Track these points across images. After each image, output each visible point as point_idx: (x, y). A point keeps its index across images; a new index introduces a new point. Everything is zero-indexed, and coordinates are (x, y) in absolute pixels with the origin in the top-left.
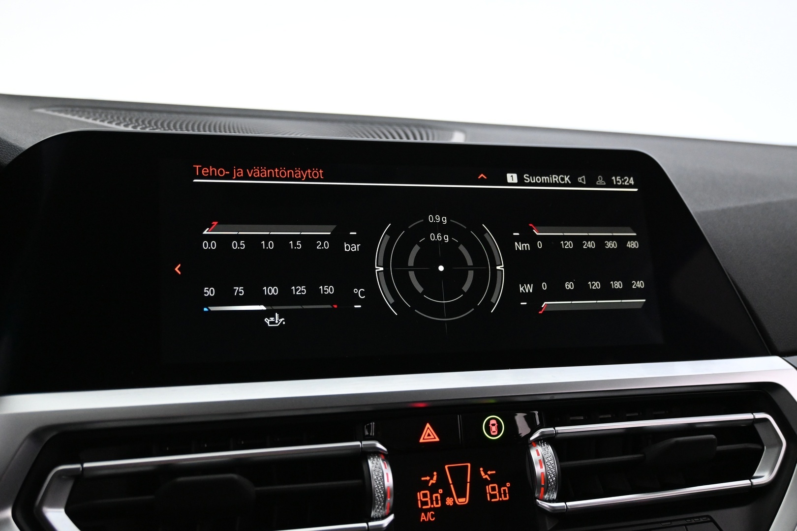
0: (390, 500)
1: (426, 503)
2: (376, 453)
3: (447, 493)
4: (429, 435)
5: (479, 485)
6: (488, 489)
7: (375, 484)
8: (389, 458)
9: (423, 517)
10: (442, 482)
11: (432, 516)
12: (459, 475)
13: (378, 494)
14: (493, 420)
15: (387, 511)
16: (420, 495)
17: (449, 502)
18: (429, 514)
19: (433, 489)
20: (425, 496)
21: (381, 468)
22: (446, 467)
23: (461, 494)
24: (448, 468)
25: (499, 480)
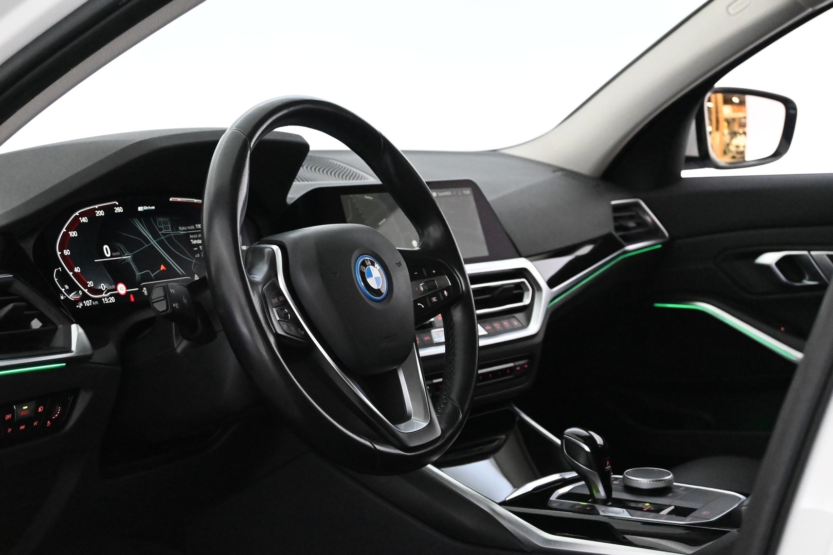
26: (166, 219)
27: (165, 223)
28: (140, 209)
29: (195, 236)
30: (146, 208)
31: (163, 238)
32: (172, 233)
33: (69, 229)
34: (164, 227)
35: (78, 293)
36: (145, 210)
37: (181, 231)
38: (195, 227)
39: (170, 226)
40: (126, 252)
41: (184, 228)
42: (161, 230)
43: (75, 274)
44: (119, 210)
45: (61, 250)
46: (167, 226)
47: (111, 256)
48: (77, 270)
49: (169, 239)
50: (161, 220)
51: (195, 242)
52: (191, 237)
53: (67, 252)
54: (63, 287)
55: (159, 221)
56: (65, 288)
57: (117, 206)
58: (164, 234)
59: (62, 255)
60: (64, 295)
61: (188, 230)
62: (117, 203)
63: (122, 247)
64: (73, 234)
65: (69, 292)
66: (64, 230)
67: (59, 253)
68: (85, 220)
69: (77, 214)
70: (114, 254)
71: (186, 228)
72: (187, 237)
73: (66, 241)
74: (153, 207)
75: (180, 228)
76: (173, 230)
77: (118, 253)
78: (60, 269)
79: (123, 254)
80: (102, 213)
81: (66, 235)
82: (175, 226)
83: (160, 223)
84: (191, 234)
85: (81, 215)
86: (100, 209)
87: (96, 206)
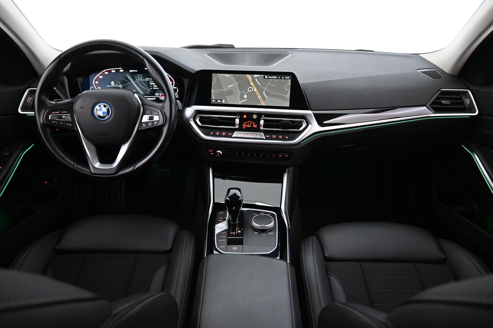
0: (238, 125)
2: (237, 118)
3: (247, 125)
4: (245, 116)
5: (252, 124)
6: (254, 125)
7: (236, 122)
8: (239, 119)
10: (247, 123)
12: (249, 123)
13: (236, 124)
14: (255, 115)
16: (243, 125)
17: (247, 126)
19: (245, 124)
21: (237, 120)
23: (249, 125)
25: (256, 124)
26: (141, 75)
28: (131, 71)
29: (152, 82)
30: (133, 71)
31: (138, 81)
39: (142, 78)
41: (148, 79)
42: (137, 78)
44: (122, 71)
45: (95, 81)
47: (114, 85)
48: (99, 88)
49: (140, 82)
50: (139, 75)
51: (152, 84)
52: (150, 82)
53: (97, 82)
57: (121, 69)
59: (95, 83)
61: (150, 80)
62: (122, 69)
63: (119, 83)
64: (101, 77)
66: (98, 75)
67: (94, 82)
68: (107, 73)
69: (104, 71)
70: (116, 85)
71: (149, 79)
72: (149, 82)
73: (98, 79)
74: (137, 71)
75: (146, 79)
76: (143, 79)
77: (117, 85)
78: (93, 87)
79: (119, 85)
80: (114, 71)
81: (98, 77)
82: (144, 78)
83: (138, 76)
84: (151, 81)
85: (106, 71)
86: (114, 70)
87: (113, 69)
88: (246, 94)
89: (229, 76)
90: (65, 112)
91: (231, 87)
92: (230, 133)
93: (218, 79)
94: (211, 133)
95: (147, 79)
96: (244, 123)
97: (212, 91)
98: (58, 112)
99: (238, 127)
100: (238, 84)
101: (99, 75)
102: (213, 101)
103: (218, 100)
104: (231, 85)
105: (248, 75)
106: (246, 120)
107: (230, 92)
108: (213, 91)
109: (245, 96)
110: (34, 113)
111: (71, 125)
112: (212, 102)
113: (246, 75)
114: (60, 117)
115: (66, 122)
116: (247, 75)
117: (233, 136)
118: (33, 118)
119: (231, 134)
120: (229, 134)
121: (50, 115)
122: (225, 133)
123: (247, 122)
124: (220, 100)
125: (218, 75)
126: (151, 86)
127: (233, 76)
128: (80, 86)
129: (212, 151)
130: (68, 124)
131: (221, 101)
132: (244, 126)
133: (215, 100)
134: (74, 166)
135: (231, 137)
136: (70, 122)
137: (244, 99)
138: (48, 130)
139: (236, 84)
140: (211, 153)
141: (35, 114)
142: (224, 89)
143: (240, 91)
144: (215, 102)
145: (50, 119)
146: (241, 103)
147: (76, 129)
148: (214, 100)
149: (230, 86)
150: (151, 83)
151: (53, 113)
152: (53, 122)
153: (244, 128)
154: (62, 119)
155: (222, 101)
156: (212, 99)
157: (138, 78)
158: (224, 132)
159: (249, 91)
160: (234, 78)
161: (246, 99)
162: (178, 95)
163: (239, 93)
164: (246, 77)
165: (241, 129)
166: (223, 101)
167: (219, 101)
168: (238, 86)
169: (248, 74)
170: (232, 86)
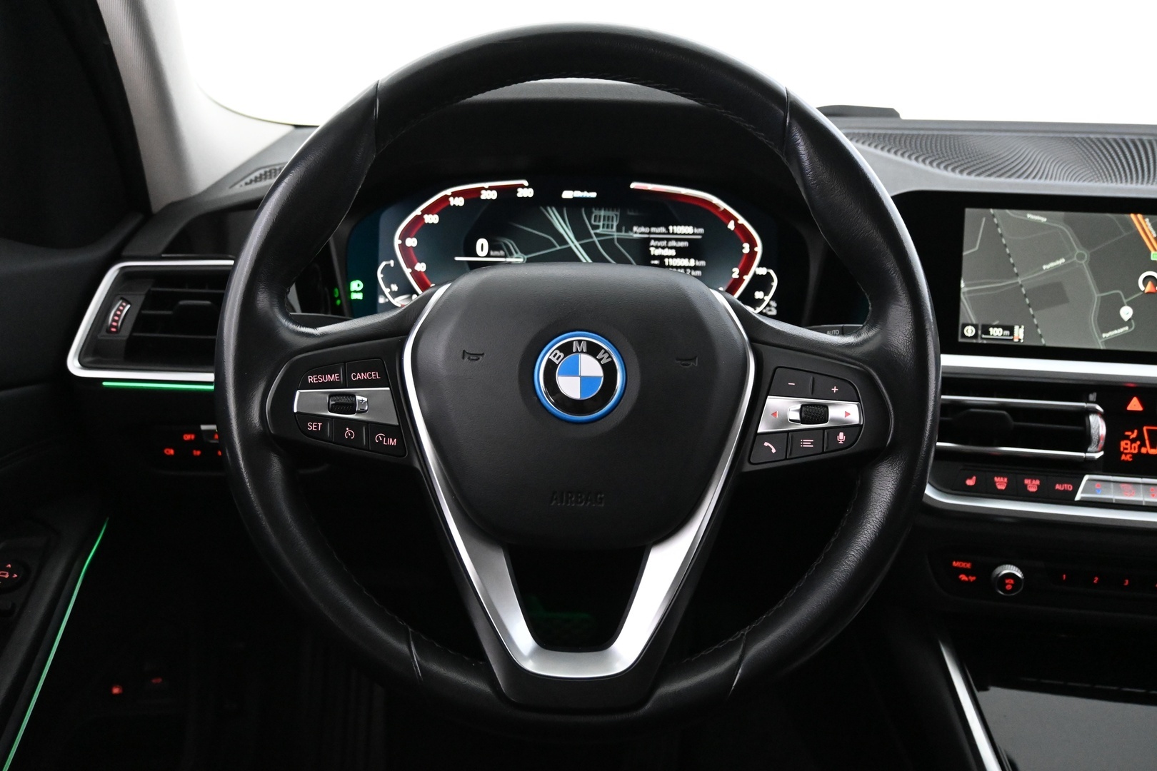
0: (1102, 443)
1: (1127, 449)
2: (1095, 412)
3: (1143, 444)
4: (1135, 405)
7: (1093, 431)
8: (1104, 416)
9: (1123, 457)
10: (1140, 437)
11: (1130, 457)
13: (1095, 438)
15: (1098, 449)
16: (1123, 443)
17: (1144, 450)
18: (1128, 456)
19: (1133, 441)
20: (1127, 444)
21: (1098, 421)
22: (1145, 428)
23: (1152, 446)
24: (1148, 430)
26: (611, 213)
27: (607, 218)
28: (567, 194)
29: (660, 244)
30: (578, 194)
31: (595, 239)
32: (616, 235)
33: (427, 211)
34: (603, 225)
35: (411, 297)
36: (574, 198)
37: (636, 233)
38: (668, 230)
39: (615, 224)
40: (517, 253)
41: (643, 229)
43: (415, 274)
44: (526, 193)
45: (403, 237)
46: (610, 223)
47: (488, 256)
48: (421, 267)
49: (608, 244)
50: (602, 213)
51: (658, 252)
52: (653, 243)
53: (412, 242)
54: (388, 286)
55: (595, 216)
56: (390, 288)
57: (523, 186)
58: (597, 235)
59: (403, 246)
60: (386, 297)
61: (650, 233)
62: (526, 183)
63: (511, 244)
64: (432, 219)
65: (395, 295)
66: (418, 212)
67: (397, 242)
68: (459, 202)
69: (448, 192)
70: (496, 253)
71: (647, 230)
72: (645, 243)
73: (417, 227)
74: (593, 195)
75: (635, 229)
76: (619, 230)
77: (502, 253)
78: (392, 263)
79: (511, 255)
80: (493, 195)
81: (419, 219)
82: (626, 224)
83: (597, 218)
84: (656, 239)
85: (455, 195)
86: (491, 188)
87: (486, 185)
88: (1129, 304)
89: (1044, 220)
90: (365, 376)
91: (1057, 269)
92: (1061, 483)
93: (992, 234)
94: (970, 482)
95: (638, 232)
96: (1127, 438)
97: (962, 285)
98: (334, 377)
99: (1102, 453)
100: (1092, 255)
101: (426, 211)
102: (970, 331)
103: (994, 327)
104: (1054, 260)
105: (1140, 216)
106: (1136, 420)
107: (1052, 293)
108: (967, 286)
109: (1126, 313)
110: (210, 377)
111: (392, 442)
112: (964, 336)
113: (1126, 216)
114: (344, 400)
115: (374, 427)
116: (1132, 216)
117: (1078, 498)
118: (208, 404)
119: (1069, 487)
120: (1058, 487)
121: (298, 393)
122: (1038, 482)
123: (1140, 434)
124: (1005, 328)
125: (993, 216)
126: (656, 262)
127: (1068, 222)
128: (338, 255)
129: (969, 566)
130: (379, 437)
131: (1007, 333)
132: (1128, 448)
133: (976, 326)
134: (408, 662)
135: (1068, 499)
136: (388, 430)
137: (1122, 323)
138: (276, 467)
139: (1081, 257)
140: (963, 577)
141: (220, 381)
142: (1019, 280)
143: (1101, 291)
144: (975, 336)
145: (295, 410)
146: (1107, 341)
147: (417, 466)
148: (972, 325)
149: (1052, 265)
150: (657, 247)
151: (311, 379)
152: (312, 427)
153: (1128, 458)
154: (353, 412)
155: (1012, 334)
156: (962, 321)
157: (597, 227)
158: (1032, 477)
159: (1142, 288)
160: (1068, 232)
161: (1128, 323)
162: (774, 304)
163: (1097, 295)
164: (1130, 226)
165: (1112, 464)
166: (1019, 333)
167: (996, 332)
168: (1092, 265)
169: (1136, 213)
170: (1063, 266)
